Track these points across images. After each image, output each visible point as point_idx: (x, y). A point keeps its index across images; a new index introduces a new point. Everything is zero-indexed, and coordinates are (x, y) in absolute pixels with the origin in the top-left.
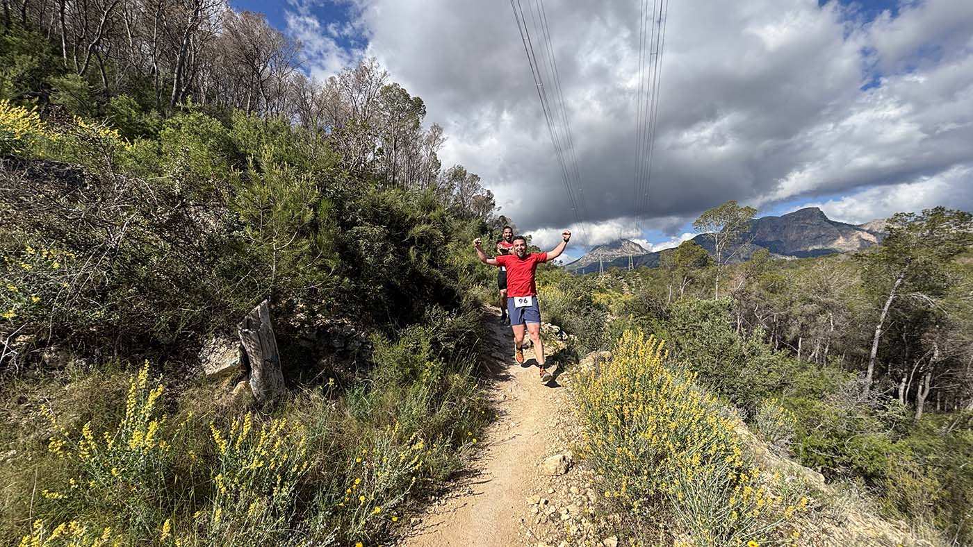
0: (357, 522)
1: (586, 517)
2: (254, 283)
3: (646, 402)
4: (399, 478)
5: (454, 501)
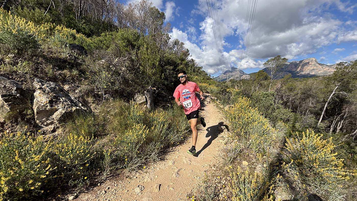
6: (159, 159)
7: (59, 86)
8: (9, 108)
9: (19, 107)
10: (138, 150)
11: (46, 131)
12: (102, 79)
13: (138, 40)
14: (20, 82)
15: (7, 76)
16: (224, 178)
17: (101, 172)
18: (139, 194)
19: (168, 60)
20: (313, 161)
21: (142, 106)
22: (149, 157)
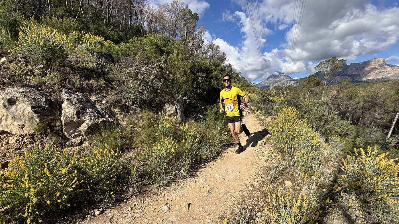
1: (271, 153)
6: (189, 175)
7: (86, 96)
8: (38, 120)
9: (47, 119)
10: (166, 165)
11: (73, 143)
12: (129, 89)
13: (168, 46)
14: (48, 93)
15: (37, 87)
16: (262, 200)
17: (128, 188)
18: (167, 213)
19: (201, 66)
20: (374, 185)
21: (172, 117)
22: (179, 173)
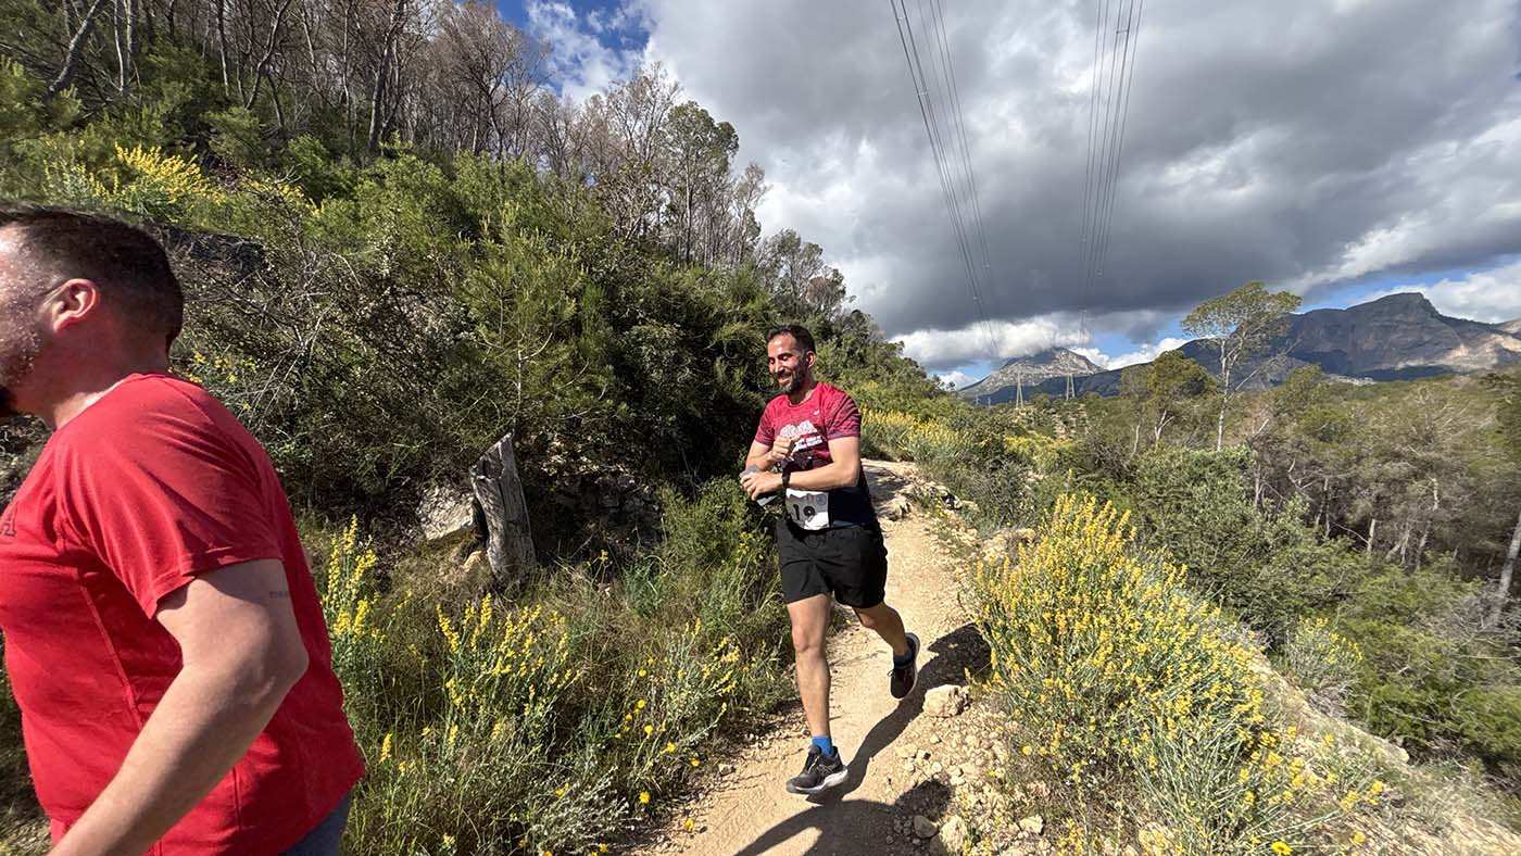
0: (641, 762)
1: (991, 784)
2: (492, 408)
3: (1096, 609)
4: (702, 703)
5: (783, 744)
